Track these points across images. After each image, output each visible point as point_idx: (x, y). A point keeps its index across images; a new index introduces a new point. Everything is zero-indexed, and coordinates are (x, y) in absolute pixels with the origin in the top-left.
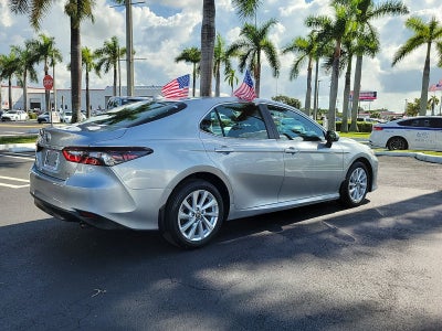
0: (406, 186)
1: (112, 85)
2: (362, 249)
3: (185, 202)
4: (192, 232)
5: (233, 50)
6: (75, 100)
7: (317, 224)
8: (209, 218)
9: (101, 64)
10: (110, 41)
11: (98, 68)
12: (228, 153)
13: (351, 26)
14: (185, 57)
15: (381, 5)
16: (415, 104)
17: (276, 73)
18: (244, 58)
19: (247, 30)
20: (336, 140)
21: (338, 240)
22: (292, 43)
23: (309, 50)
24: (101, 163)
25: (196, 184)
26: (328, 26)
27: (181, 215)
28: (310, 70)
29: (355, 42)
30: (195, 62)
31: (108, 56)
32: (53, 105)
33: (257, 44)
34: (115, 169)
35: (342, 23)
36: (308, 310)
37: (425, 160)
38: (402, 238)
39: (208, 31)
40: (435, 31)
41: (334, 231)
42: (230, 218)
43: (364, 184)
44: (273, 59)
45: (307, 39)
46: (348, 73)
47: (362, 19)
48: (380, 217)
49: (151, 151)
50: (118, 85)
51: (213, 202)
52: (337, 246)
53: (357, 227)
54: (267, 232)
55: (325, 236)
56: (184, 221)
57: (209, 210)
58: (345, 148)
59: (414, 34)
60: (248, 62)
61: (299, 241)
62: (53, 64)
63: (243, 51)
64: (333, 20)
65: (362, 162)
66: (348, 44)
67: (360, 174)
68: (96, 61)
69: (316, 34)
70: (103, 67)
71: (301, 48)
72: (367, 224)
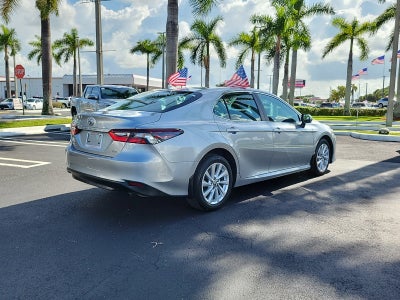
0: (353, 158)
1: (72, 73)
2: (340, 206)
3: (207, 173)
4: (211, 197)
5: (185, 43)
6: (46, 88)
7: (297, 189)
8: (222, 185)
9: (61, 54)
10: (70, 34)
11: (58, 58)
12: (235, 133)
13: (289, 24)
14: (141, 48)
15: (311, 6)
16: (337, 90)
17: (223, 64)
18: (195, 50)
19: (197, 26)
20: (309, 121)
21: (321, 201)
22: (238, 37)
23: (252, 43)
24: (145, 142)
25: (213, 159)
26: (270, 24)
27: (204, 183)
28: (253, 61)
29: (292, 38)
30: (148, 52)
31: (68, 47)
32: (13, 92)
33: (207, 38)
34: (158, 146)
35: (281, 21)
36: (321, 249)
37: (359, 137)
38: (366, 198)
39: (172, 27)
40: (356, 30)
41: (314, 194)
42: (236, 185)
43: (327, 157)
44: (221, 51)
45: (250, 34)
46: (287, 64)
47: (297, 18)
48: (343, 183)
49: (182, 132)
50: (78, 73)
51: (226, 172)
52: (321, 204)
53: (330, 191)
54: (261, 197)
55: (308, 198)
56: (206, 188)
57: (222, 179)
58: (314, 128)
59: (339, 31)
60: (198, 54)
61: (291, 202)
62: (13, 54)
63: (194, 43)
64: (274, 18)
65: (326, 139)
66: (286, 39)
67: (324, 148)
68: (56, 51)
69: (258, 30)
70: (63, 57)
71: (245, 42)
72: (336, 188)
